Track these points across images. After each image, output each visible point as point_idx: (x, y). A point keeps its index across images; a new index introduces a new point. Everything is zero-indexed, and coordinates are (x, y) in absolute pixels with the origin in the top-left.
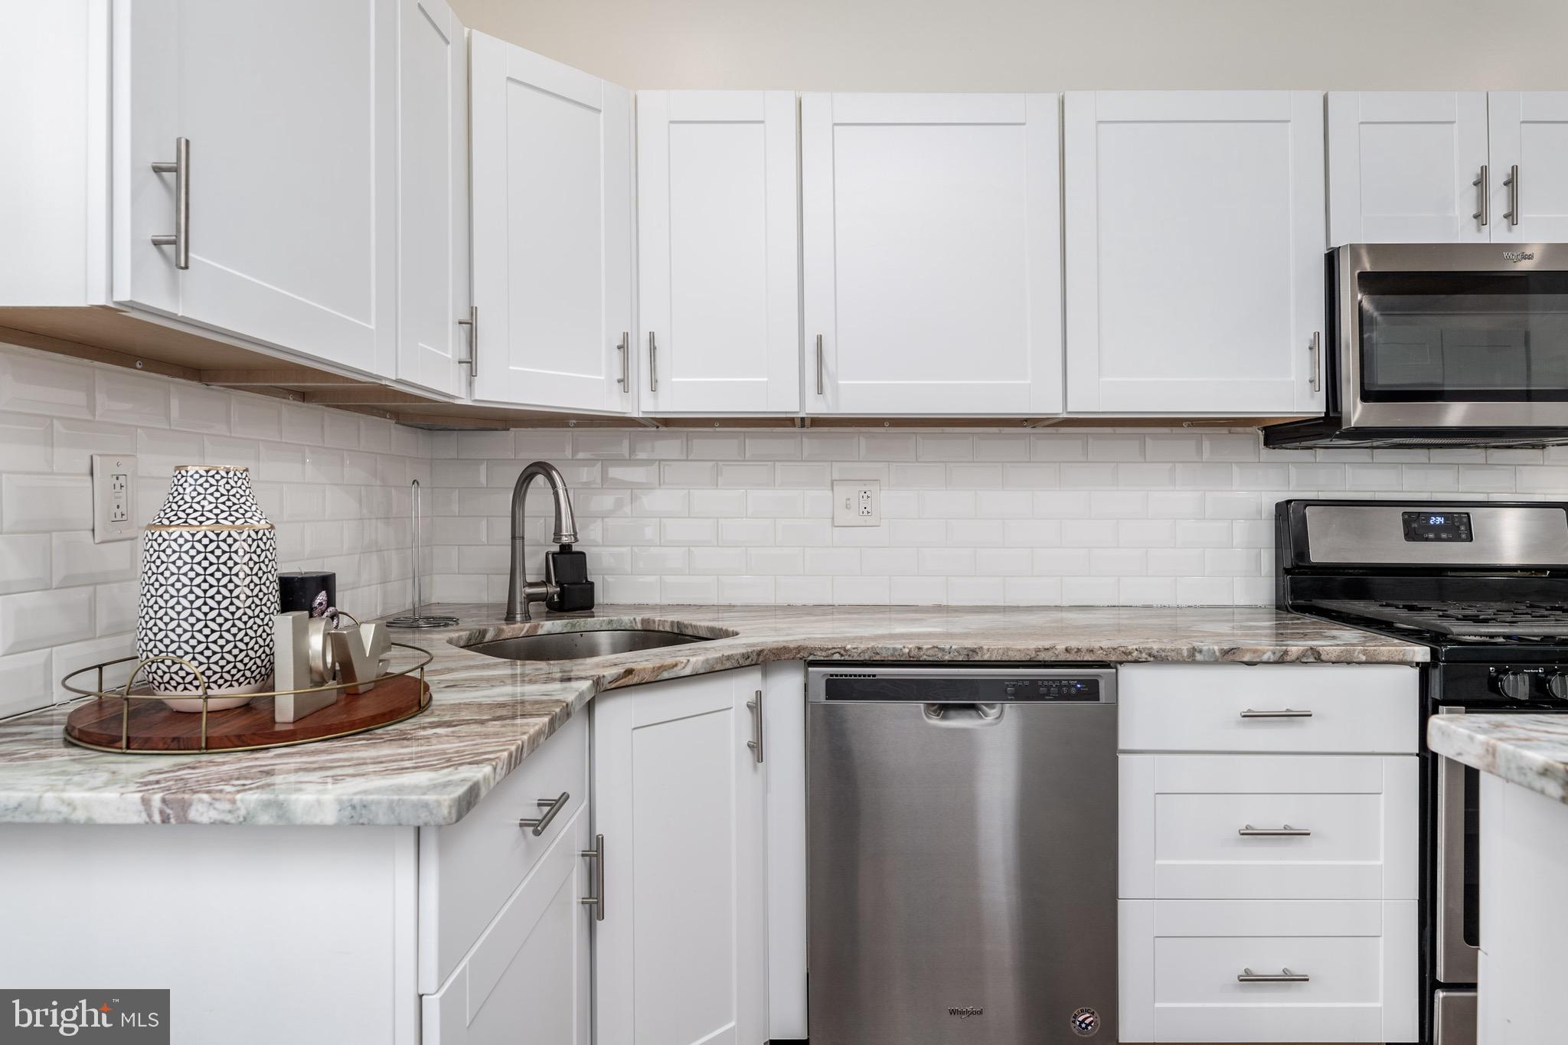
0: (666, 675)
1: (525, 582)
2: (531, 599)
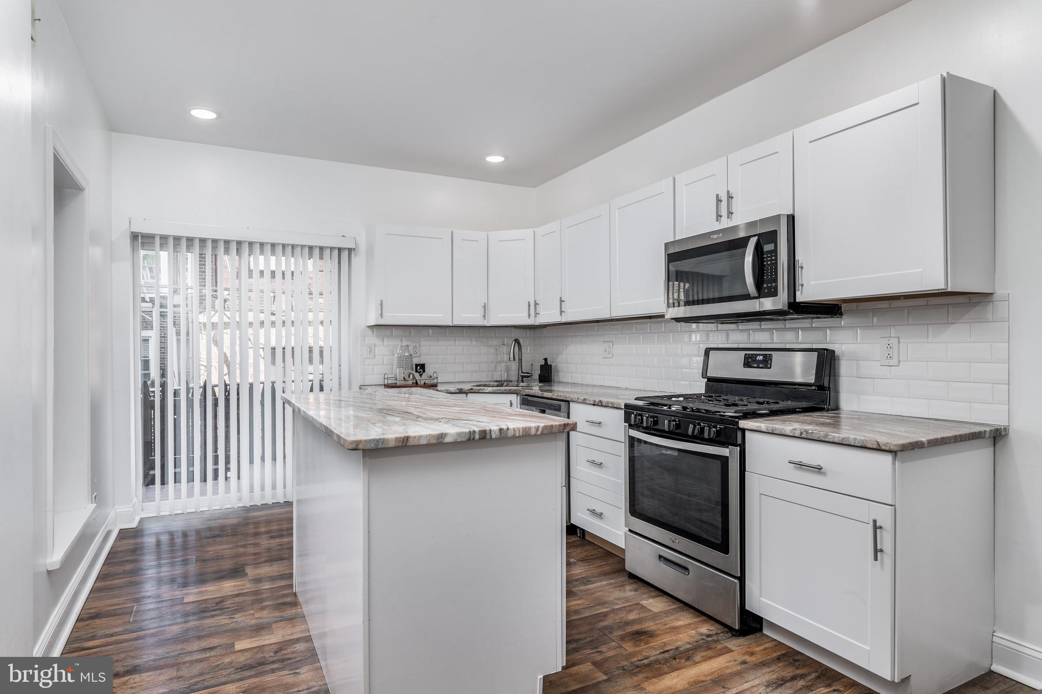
0: (481, 391)
1: (522, 373)
2: (523, 377)
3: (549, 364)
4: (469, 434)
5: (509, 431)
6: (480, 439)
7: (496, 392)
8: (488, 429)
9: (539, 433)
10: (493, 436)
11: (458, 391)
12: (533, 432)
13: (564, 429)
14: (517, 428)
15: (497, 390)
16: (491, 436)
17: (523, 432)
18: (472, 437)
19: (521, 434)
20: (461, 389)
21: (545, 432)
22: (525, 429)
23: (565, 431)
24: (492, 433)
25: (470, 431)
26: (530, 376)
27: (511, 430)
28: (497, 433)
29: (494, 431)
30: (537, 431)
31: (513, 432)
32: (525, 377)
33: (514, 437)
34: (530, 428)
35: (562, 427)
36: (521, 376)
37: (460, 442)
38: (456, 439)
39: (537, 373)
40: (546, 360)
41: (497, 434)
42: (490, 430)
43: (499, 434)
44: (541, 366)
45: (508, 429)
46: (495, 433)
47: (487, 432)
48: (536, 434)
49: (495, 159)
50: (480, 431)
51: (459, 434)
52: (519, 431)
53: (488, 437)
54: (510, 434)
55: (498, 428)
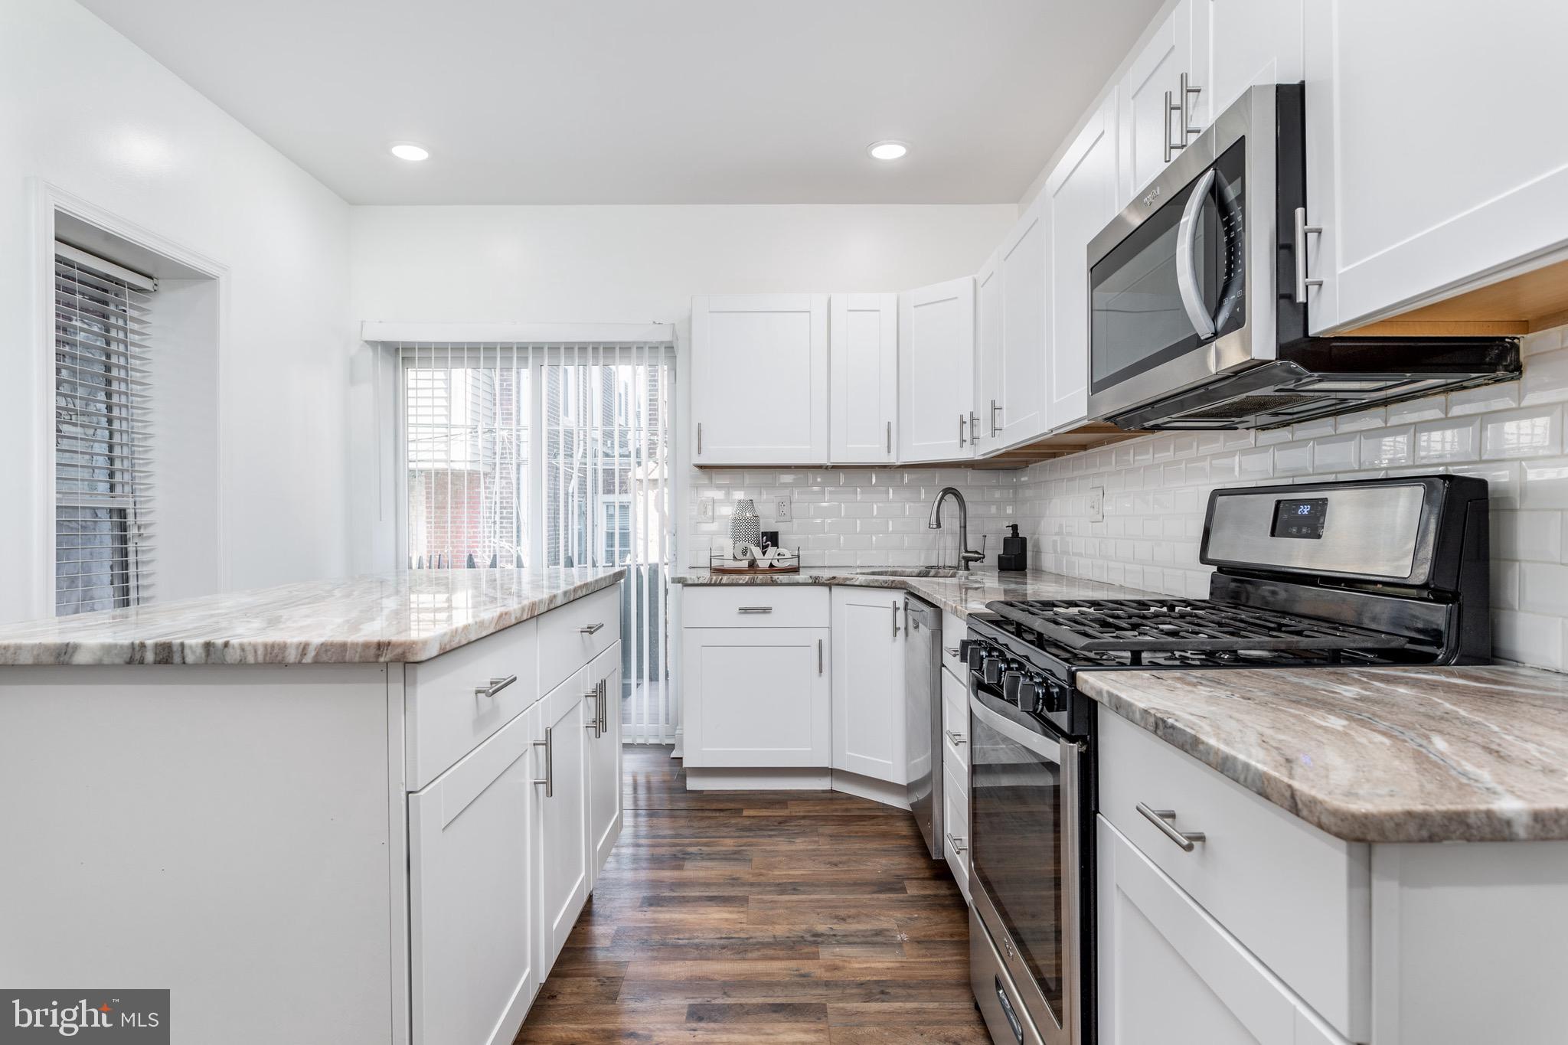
1: (966, 551)
2: (967, 560)
3: (1020, 536)
4: (131, 650)
5: (230, 650)
6: (157, 662)
7: (871, 584)
8: (176, 640)
9: (308, 659)
10: (190, 658)
11: (810, 581)
12: (292, 656)
13: (378, 656)
14: (250, 644)
15: (873, 581)
16: (183, 658)
17: (265, 655)
18: (137, 657)
19: (260, 659)
20: (816, 578)
21: (325, 658)
22: (270, 648)
23: (382, 659)
24: (187, 651)
25: (133, 644)
26: (980, 558)
27: (233, 648)
28: (200, 651)
29: (191, 647)
30: (304, 653)
31: (238, 652)
32: (969, 560)
33: (242, 664)
34: (284, 647)
35: (373, 651)
36: (964, 558)
37: (107, 666)
38: (101, 660)
39: (994, 551)
40: (1015, 527)
41: (198, 654)
42: (182, 645)
43: (203, 655)
44: (1006, 540)
45: (226, 645)
46: (193, 652)
47: (175, 649)
48: (300, 662)
49: (889, 152)
50: (157, 645)
51: (108, 649)
52: (256, 652)
53: (177, 658)
54: (232, 656)
55: (202, 640)
